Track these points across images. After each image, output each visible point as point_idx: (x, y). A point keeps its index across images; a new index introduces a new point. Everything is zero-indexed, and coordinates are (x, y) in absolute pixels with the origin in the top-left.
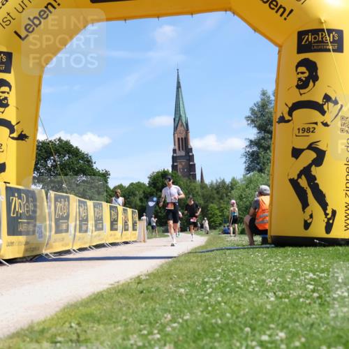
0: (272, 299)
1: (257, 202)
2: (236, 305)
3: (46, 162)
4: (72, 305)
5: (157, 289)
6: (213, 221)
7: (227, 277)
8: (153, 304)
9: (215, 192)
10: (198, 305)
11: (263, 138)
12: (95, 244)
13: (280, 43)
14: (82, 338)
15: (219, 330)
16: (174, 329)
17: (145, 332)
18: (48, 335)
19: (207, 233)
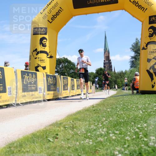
0: (141, 113)
1: (135, 78)
2: (128, 115)
3: (59, 65)
4: (70, 115)
5: (100, 109)
6: (119, 86)
7: (125, 105)
8: (98, 115)
9: (119, 75)
10: (115, 115)
11: (137, 56)
12: (77, 94)
14: (74, 126)
15: (123, 123)
16: (106, 123)
17: (96, 124)
18: (63, 125)
19: (117, 90)
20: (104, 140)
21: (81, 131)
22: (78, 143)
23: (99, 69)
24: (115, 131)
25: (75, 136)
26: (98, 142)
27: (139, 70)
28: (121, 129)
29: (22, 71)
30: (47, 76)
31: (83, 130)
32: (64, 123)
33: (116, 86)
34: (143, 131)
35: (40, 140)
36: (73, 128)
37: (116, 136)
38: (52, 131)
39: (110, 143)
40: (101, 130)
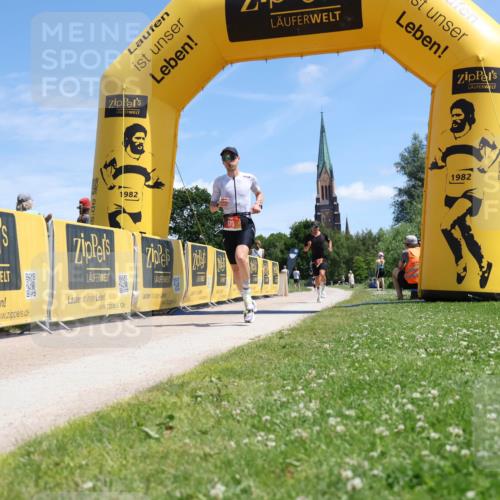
0: (424, 355)
2: (384, 362)
3: (182, 211)
5: (300, 345)
6: (358, 275)
7: (374, 333)
8: (296, 359)
9: (360, 243)
10: (344, 361)
11: (414, 186)
12: (233, 297)
13: (433, 82)
14: (223, 392)
15: (368, 387)
16: (319, 385)
17: (289, 388)
18: (188, 389)
19: (352, 287)
20: (311, 436)
21: (243, 408)
22: (233, 443)
23: (300, 223)
24: (344, 409)
25: (224, 422)
26: (292, 442)
27: (419, 230)
28: (363, 404)
29: (68, 226)
30: (146, 242)
31: (250, 406)
32: (193, 384)
33: (352, 277)
34: (429, 412)
35: (118, 434)
36: (218, 398)
37: (345, 425)
38: (155, 405)
39: (328, 445)
40: (301, 405)
